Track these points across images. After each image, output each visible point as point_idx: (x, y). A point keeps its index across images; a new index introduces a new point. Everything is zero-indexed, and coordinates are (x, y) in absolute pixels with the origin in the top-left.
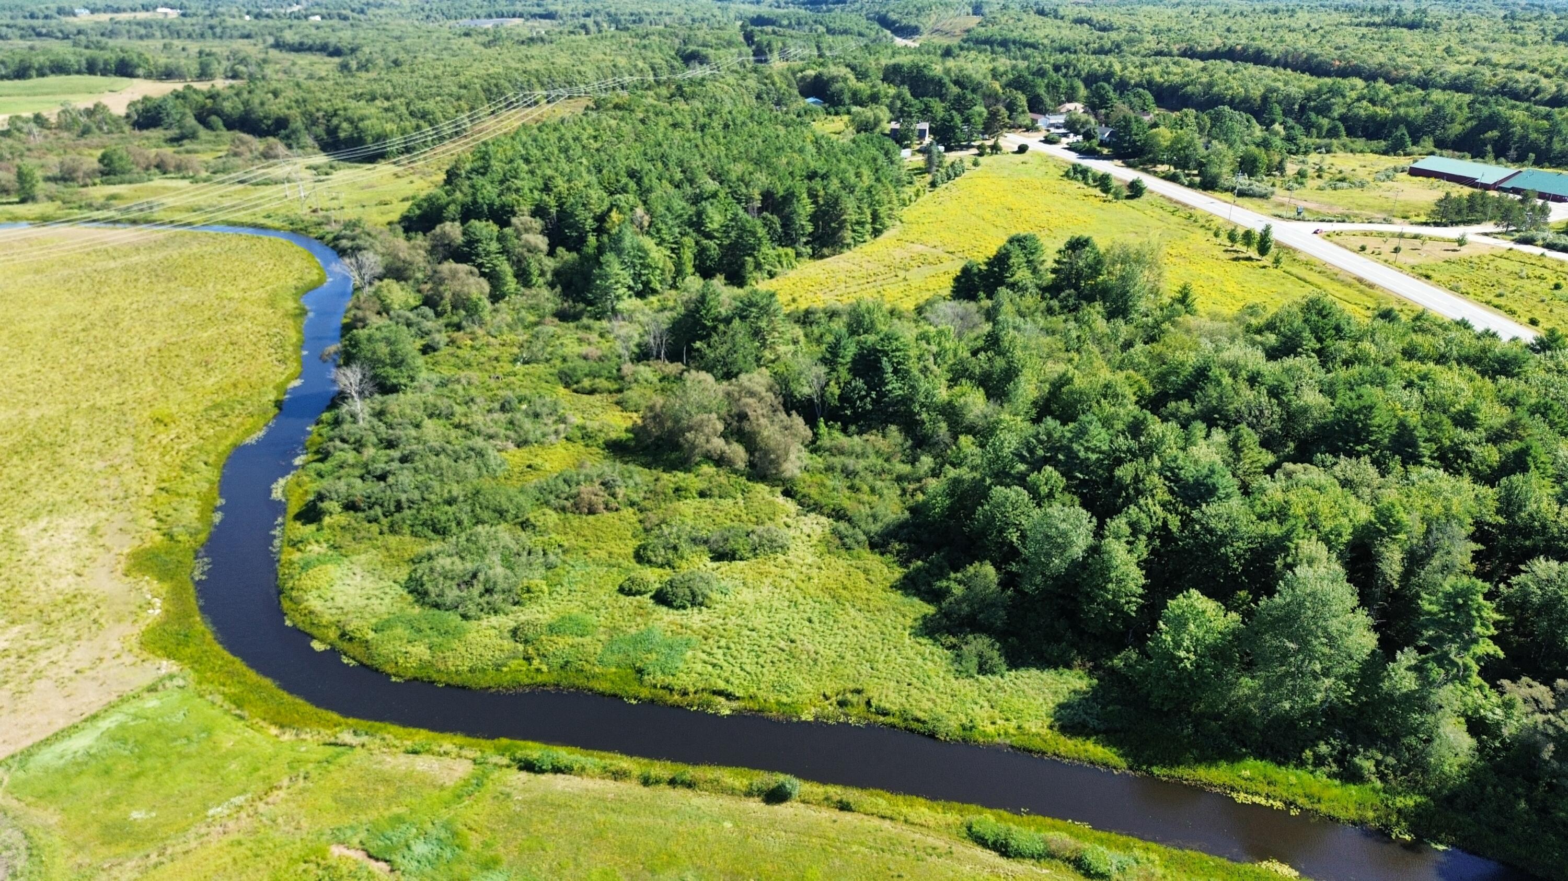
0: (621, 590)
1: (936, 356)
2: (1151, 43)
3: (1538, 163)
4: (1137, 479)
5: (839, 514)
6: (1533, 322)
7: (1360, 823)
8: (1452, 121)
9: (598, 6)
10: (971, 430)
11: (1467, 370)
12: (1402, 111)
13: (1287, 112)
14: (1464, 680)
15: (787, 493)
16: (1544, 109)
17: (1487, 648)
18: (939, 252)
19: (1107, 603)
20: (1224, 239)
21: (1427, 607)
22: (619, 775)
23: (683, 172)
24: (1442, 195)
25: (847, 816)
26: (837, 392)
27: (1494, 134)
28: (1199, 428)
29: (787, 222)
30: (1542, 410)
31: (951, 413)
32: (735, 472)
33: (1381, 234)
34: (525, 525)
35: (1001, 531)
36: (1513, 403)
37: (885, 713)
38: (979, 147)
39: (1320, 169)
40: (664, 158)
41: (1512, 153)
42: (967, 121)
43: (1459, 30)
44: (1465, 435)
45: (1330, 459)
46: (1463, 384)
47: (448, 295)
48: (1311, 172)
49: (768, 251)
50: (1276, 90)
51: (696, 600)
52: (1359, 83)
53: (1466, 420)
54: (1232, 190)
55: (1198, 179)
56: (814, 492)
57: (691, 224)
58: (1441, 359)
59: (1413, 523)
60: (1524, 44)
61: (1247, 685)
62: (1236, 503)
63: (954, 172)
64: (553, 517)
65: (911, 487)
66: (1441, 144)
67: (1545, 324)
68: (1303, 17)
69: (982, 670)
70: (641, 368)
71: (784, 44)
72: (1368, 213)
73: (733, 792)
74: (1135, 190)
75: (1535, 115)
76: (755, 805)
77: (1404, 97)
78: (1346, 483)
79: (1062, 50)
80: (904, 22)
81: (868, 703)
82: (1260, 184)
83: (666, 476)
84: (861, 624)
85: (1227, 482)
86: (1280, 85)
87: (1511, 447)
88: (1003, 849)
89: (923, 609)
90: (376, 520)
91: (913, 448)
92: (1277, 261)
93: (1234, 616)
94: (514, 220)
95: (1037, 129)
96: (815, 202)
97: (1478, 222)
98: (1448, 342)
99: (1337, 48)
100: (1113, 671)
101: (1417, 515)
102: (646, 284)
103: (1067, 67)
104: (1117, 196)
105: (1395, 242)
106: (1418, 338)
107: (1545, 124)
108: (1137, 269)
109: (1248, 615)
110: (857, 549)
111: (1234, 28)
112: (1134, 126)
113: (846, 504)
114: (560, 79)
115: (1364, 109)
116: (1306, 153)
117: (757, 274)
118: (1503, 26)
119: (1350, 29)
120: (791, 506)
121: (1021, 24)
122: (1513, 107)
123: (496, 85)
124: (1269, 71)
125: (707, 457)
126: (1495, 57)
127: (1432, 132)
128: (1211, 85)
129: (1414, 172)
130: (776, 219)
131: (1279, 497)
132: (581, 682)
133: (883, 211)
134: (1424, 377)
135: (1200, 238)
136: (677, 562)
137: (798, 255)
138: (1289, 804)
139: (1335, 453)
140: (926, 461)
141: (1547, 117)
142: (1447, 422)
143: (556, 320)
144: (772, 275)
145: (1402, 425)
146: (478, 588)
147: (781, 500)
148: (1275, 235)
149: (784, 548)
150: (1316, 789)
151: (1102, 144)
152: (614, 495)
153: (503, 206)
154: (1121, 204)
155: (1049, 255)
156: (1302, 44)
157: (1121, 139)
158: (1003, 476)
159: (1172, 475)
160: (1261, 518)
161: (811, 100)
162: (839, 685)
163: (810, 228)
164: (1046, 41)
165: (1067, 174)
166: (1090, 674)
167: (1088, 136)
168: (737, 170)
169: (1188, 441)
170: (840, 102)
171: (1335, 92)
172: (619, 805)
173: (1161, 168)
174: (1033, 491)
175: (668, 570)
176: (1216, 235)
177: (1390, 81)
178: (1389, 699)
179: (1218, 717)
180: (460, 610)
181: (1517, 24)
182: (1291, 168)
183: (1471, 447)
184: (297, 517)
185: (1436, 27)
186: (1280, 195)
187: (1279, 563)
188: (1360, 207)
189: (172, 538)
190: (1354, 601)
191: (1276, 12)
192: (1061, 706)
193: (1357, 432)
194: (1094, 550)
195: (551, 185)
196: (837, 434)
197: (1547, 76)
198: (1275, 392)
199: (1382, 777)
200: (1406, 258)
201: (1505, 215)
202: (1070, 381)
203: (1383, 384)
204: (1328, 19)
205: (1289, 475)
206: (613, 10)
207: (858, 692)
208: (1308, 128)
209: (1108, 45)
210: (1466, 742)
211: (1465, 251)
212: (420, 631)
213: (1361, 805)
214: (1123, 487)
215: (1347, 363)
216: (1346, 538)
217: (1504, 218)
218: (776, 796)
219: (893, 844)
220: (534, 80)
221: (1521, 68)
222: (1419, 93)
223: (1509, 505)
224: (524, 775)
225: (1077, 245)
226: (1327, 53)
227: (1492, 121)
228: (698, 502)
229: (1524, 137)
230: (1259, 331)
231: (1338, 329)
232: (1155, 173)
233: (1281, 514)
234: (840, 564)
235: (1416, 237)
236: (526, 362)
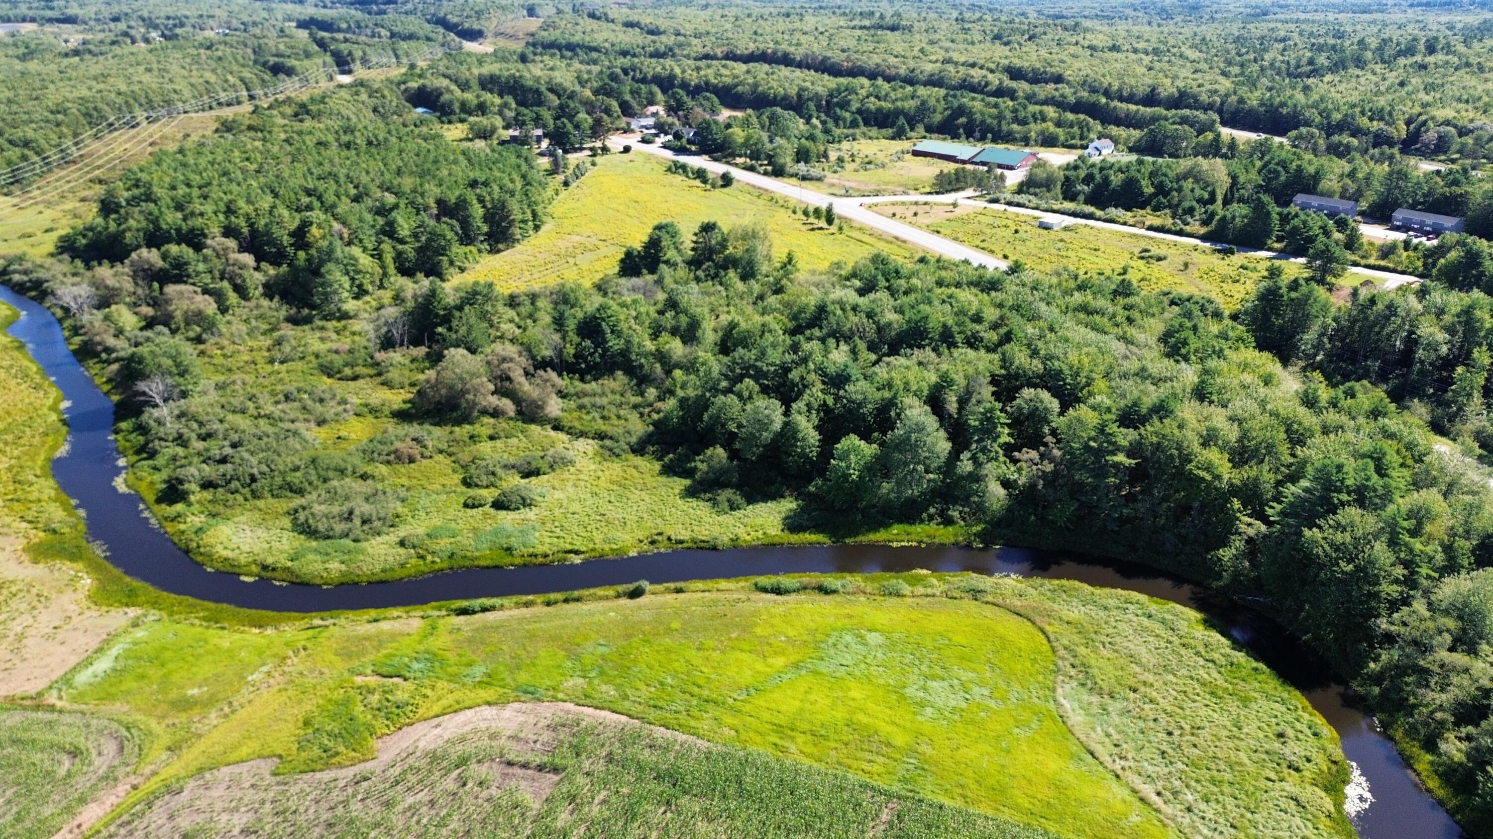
0: (466, 505)
1: (636, 318)
2: (697, 47)
3: (994, 141)
4: (802, 378)
5: (601, 436)
6: (1005, 257)
7: (956, 544)
8: (935, 111)
9: (125, 9)
10: (678, 366)
11: (974, 290)
12: (899, 104)
13: (819, 108)
14: (996, 459)
15: (556, 428)
16: (992, 100)
17: (1005, 438)
18: (593, 240)
19: (800, 456)
20: (800, 215)
21: (972, 423)
22: (527, 605)
23: (356, 187)
24: (938, 172)
25: (682, 595)
26: (572, 351)
27: (963, 120)
28: (831, 342)
29: (465, 224)
30: (1017, 308)
31: (661, 357)
32: (511, 419)
33: (903, 203)
34: (364, 477)
35: (723, 426)
36: (1000, 306)
37: (681, 542)
38: (591, 149)
39: (852, 155)
40: (335, 176)
41: (977, 134)
42: (577, 127)
43: (927, 31)
44: (978, 327)
45: (909, 351)
46: (973, 298)
47: (178, 314)
48: (847, 158)
49: (457, 249)
50: (807, 89)
51: (526, 503)
52: (865, 81)
53: (977, 319)
54: (795, 175)
55: (770, 168)
56: (577, 424)
57: (383, 232)
58: (958, 285)
59: (960, 380)
60: (973, 43)
61: (886, 487)
62: (862, 385)
63: (579, 173)
64: (384, 469)
65: (647, 410)
66: (929, 129)
67: (1012, 258)
68: (810, 21)
69: (732, 508)
70: (391, 354)
71: (364, 53)
72: (891, 187)
73: (607, 598)
74: (727, 180)
75: (988, 105)
76: (624, 602)
77: (899, 93)
78: (920, 364)
79: (624, 53)
80: (466, 25)
81: (669, 539)
82: (815, 171)
83: (457, 429)
84: (647, 498)
85: (854, 371)
86: (808, 84)
87: (1003, 331)
88: (778, 591)
89: (681, 483)
90: (237, 491)
91: (639, 385)
92: (840, 229)
93: (875, 446)
94: (209, 242)
95: (632, 131)
96: (484, 207)
97: (963, 189)
98: (959, 273)
99: (843, 51)
100: (810, 494)
101: (961, 374)
102: (360, 286)
103: (634, 70)
104: (714, 186)
105: (914, 209)
106: (943, 273)
107: (994, 111)
108: (757, 243)
109: (882, 444)
110: (624, 456)
111: (760, 31)
112: (714, 127)
113: (604, 428)
114: (157, 99)
115: (873, 104)
116: (839, 142)
117: (452, 270)
118: (956, 27)
119: (848, 31)
120: (562, 436)
121: (578, 28)
122: (973, 99)
123: (95, 109)
124: (798, 72)
125: (484, 412)
126: (956, 56)
127: (922, 120)
128: (756, 85)
129: (916, 153)
130: (454, 222)
131: (886, 376)
132: (467, 563)
133: (539, 209)
134: (950, 297)
135: (783, 216)
136: (499, 483)
137: (480, 251)
138: (920, 542)
139: (911, 347)
140: (652, 393)
141: (996, 106)
142: (967, 320)
143: (290, 326)
144: (462, 270)
145: (945, 326)
146: (357, 522)
147: (552, 433)
148: (837, 210)
149: (572, 463)
150: (932, 532)
151: (689, 142)
152: (425, 447)
153: (192, 230)
154: (718, 193)
155: (688, 238)
156: (818, 48)
157: (705, 138)
158: (715, 390)
159: (821, 371)
160: (878, 389)
161: (420, 110)
162: (647, 533)
163: (485, 229)
164: (607, 45)
165: (669, 169)
166: (796, 499)
167: (677, 136)
168: (407, 183)
169: (827, 352)
170: (452, 112)
171: (852, 91)
172: (537, 619)
173: (739, 160)
174: (740, 396)
175: (492, 489)
176: (794, 212)
177: (888, 79)
178: (962, 478)
179: (874, 506)
180: (351, 536)
181: (966, 26)
182: (833, 156)
183: (982, 334)
184: (159, 501)
185: (910, 29)
186: (831, 178)
187: (893, 414)
188: (885, 183)
189: (54, 532)
190: (936, 425)
191: (788, 15)
192: (786, 518)
193: (921, 333)
194: (786, 424)
195: (232, 207)
196: (577, 383)
197: (992, 71)
198: (870, 315)
199: (964, 519)
200: (922, 219)
201: (979, 183)
202: (737, 325)
203: (930, 303)
204: (830, 21)
205: (888, 364)
206: (146, 14)
207: (660, 534)
208: (837, 120)
209: (662, 49)
210: (1001, 492)
211: (958, 211)
212: (327, 554)
213: (955, 535)
214: (794, 385)
215: (906, 293)
216: (926, 393)
217: (979, 185)
218: (636, 594)
219: (715, 602)
220: (132, 101)
221: (973, 65)
222: (909, 89)
223: (1005, 362)
224: (462, 618)
225: (708, 228)
226: (837, 57)
227: (961, 111)
228: (490, 443)
229: (983, 122)
230: (847, 279)
231: (897, 272)
232: (736, 165)
233: (889, 385)
234: (615, 468)
235: (926, 204)
236: (282, 362)
